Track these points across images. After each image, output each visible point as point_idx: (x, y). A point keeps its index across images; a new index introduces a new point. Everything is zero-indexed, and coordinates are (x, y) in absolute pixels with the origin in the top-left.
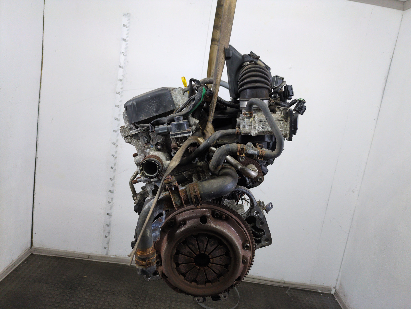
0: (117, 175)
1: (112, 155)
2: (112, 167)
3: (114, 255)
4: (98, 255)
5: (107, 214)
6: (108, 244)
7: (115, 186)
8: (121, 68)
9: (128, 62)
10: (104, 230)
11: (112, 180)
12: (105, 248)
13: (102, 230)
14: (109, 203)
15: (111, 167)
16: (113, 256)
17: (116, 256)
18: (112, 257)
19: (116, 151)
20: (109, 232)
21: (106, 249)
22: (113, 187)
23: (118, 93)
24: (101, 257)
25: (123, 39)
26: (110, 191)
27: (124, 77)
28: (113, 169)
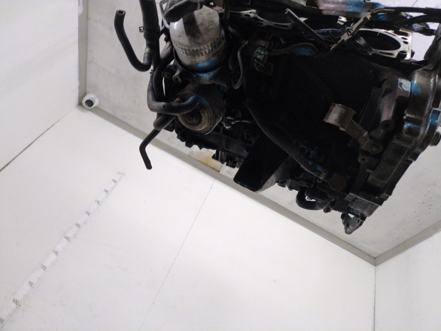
8: (87, 215)
9: (99, 211)
25: (106, 191)
27: (85, 224)
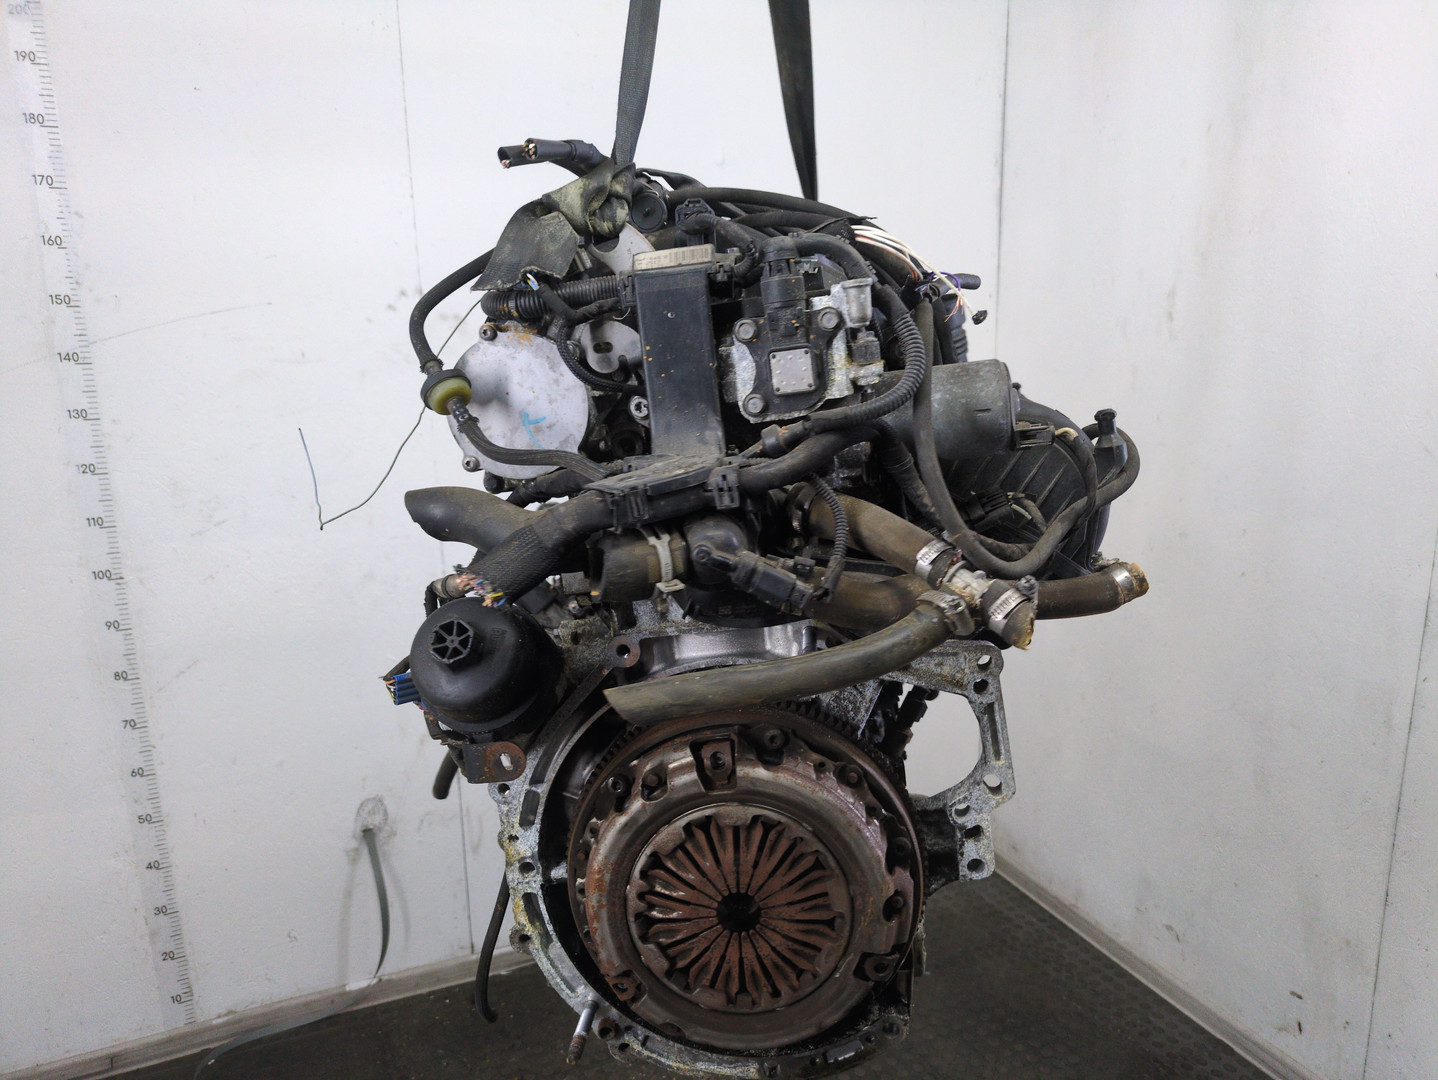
0: (151, 698)
1: (109, 625)
2: (120, 672)
3: (225, 1012)
4: (151, 1040)
5: (150, 867)
6: (184, 979)
7: (154, 747)
10: (153, 935)
11: (134, 727)
12: (177, 999)
13: (141, 937)
14: (144, 819)
15: (117, 676)
16: (219, 1017)
17: (230, 1012)
18: (214, 1022)
19: (122, 604)
20: (177, 935)
21: (180, 1002)
22: (147, 750)
23: (68, 358)
24: (170, 1041)
26: (137, 773)
28: (125, 679)
